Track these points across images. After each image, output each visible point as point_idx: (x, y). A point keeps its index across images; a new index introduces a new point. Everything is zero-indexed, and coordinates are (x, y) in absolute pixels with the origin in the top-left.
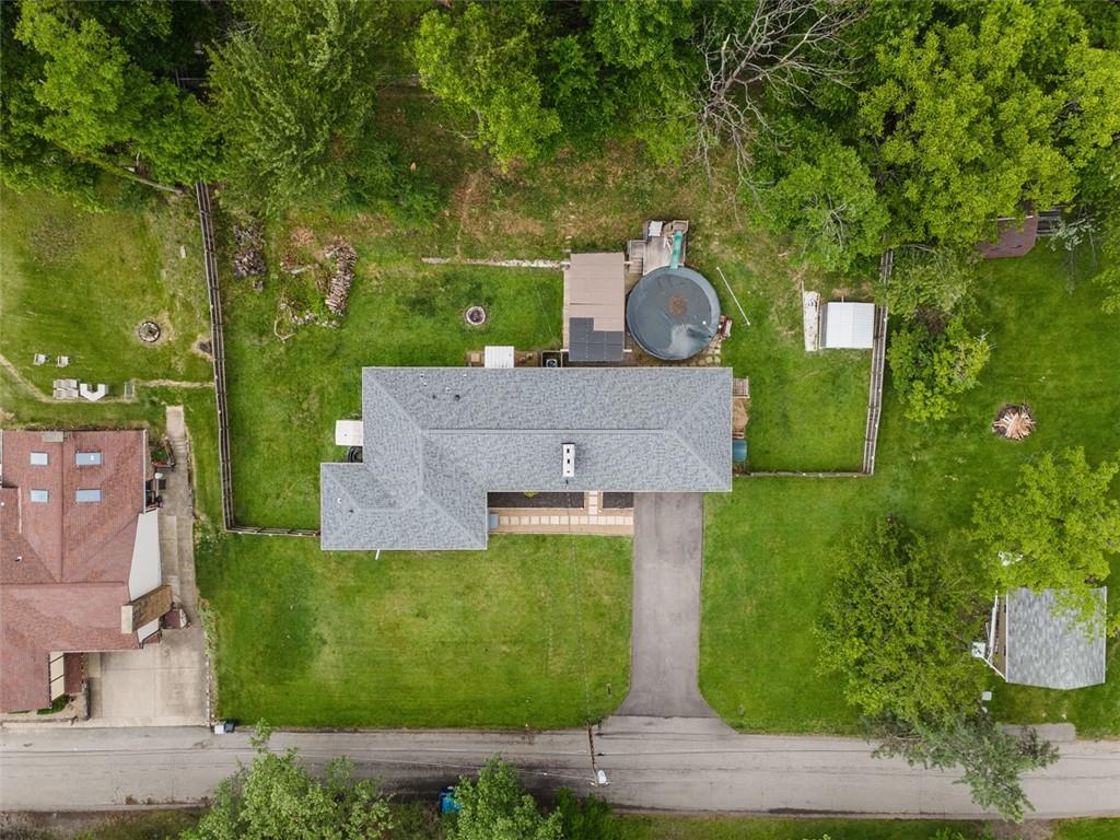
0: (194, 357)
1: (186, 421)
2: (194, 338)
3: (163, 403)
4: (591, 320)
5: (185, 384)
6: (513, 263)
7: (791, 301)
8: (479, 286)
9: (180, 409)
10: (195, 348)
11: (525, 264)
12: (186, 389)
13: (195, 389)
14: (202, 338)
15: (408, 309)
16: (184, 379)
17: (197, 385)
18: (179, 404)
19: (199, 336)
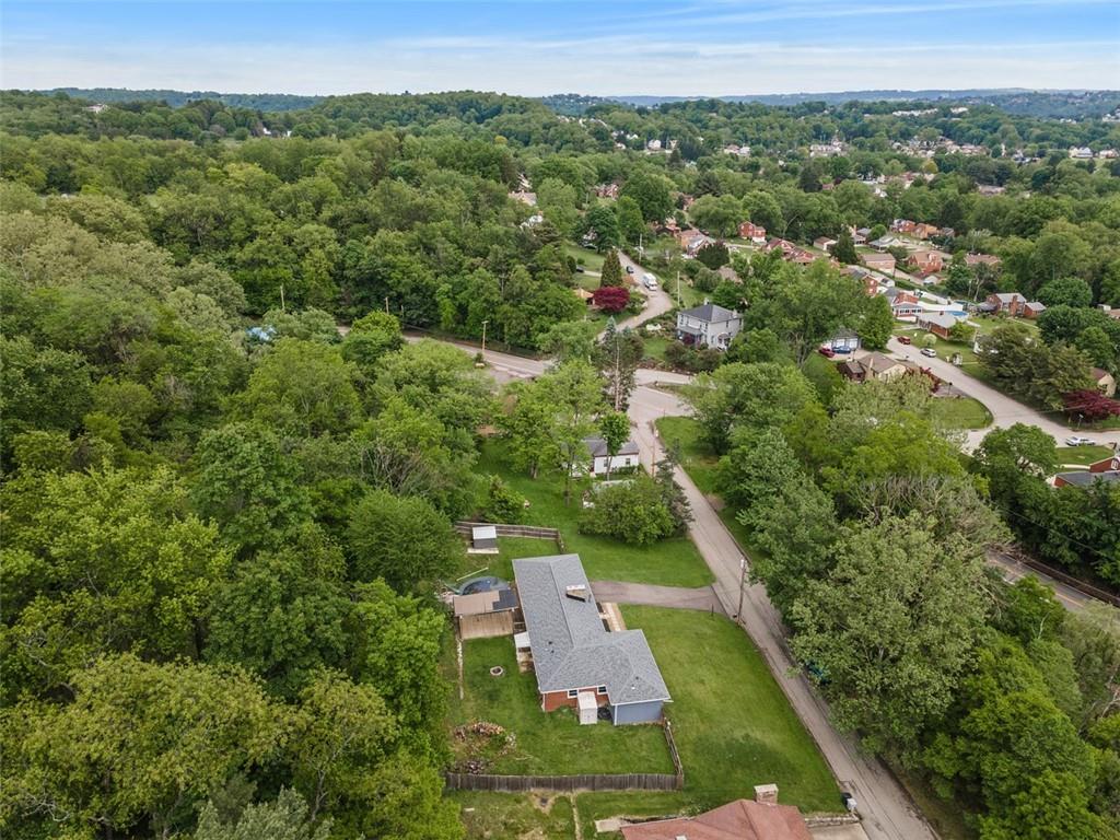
0: (553, 811)
1: (607, 818)
2: (537, 811)
3: (595, 835)
4: (494, 603)
5: (576, 819)
6: (460, 660)
7: (473, 558)
8: (477, 672)
9: (597, 823)
10: (546, 809)
11: (460, 655)
12: (581, 818)
13: (579, 812)
14: (537, 804)
15: (496, 703)
16: (572, 819)
17: (575, 810)
18: (594, 824)
19: (536, 807)
